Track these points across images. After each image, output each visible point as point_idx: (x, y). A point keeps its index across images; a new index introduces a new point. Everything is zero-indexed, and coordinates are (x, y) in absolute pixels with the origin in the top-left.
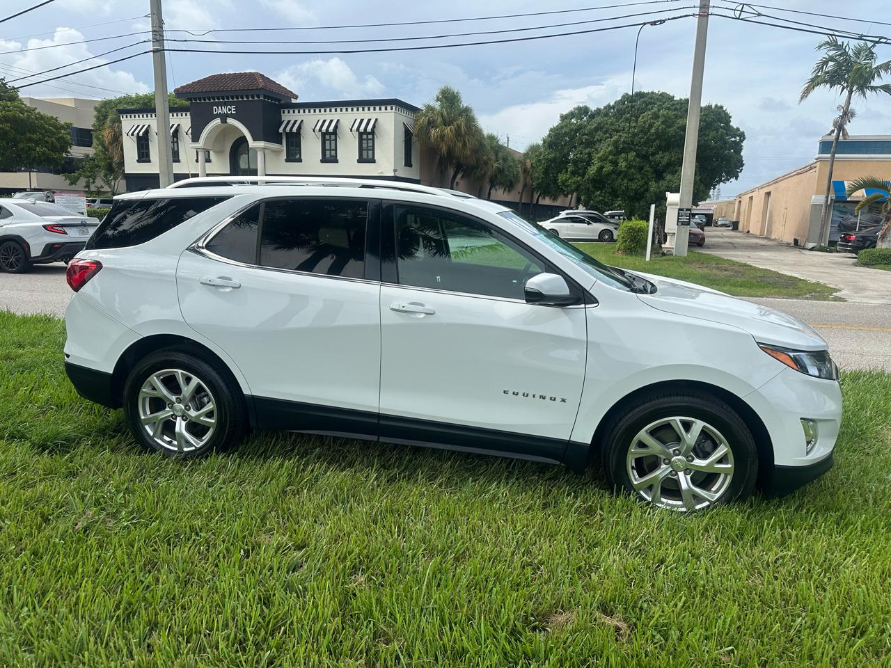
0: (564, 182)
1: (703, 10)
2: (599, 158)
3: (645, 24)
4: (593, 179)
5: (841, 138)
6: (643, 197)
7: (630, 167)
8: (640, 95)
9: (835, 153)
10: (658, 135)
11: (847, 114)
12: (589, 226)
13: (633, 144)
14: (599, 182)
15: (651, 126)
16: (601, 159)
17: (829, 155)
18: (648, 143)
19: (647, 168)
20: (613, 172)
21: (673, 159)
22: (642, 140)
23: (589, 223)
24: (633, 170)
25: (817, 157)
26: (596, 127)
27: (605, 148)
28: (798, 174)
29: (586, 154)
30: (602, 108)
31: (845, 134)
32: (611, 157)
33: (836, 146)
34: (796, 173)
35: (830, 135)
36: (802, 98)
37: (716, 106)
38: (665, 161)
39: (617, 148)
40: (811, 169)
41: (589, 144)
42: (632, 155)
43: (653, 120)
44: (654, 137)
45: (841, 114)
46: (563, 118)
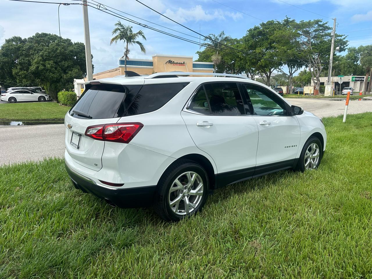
0: (16, 74)
1: (85, 3)
2: (36, 62)
3: (61, 4)
4: (33, 72)
5: (127, 59)
6: (60, 81)
7: (52, 67)
8: (45, 35)
9: (126, 65)
10: (62, 54)
11: (127, 51)
12: (32, 95)
13: (49, 57)
14: (37, 74)
15: (57, 49)
16: (37, 63)
17: (124, 66)
18: (57, 56)
19: (59, 68)
20: (44, 69)
21: (69, 64)
22: (54, 55)
23: (32, 94)
24: (53, 68)
25: (120, 66)
26: (29, 48)
27: (36, 58)
28: (110, 72)
29: (27, 60)
30: (27, 38)
31: (128, 58)
32: (41, 62)
33: (126, 62)
34: (108, 71)
35: (123, 58)
36: (111, 43)
37: (81, 43)
38: (66, 65)
39: (43, 58)
40: (116, 70)
41: (27, 55)
42: (51, 62)
43: (57, 47)
44: (59, 54)
45: (126, 50)
46: (8, 41)
